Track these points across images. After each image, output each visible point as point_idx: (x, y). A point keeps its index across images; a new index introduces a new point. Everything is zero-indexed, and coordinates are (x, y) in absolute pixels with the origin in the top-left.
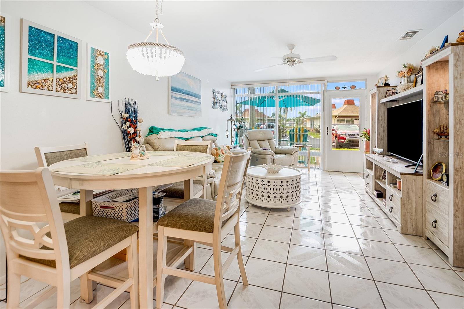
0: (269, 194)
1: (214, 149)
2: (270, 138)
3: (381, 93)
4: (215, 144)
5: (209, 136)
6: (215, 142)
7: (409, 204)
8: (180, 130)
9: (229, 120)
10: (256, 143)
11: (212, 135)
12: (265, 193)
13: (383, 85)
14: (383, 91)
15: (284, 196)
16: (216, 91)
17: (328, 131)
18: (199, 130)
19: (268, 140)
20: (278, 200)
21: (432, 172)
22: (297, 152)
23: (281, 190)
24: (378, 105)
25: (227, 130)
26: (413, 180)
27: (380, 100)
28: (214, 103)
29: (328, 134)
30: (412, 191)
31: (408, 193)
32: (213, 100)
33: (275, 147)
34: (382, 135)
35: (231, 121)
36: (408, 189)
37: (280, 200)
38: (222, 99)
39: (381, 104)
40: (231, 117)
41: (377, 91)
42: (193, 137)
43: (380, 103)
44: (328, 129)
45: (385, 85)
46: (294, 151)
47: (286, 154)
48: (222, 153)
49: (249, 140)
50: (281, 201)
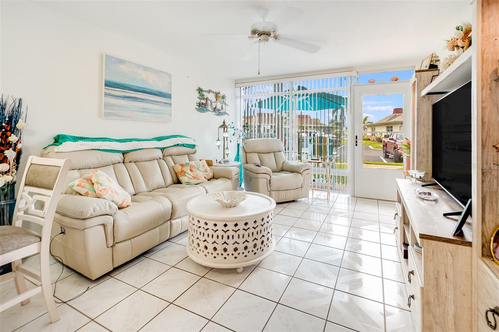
0: (206, 243)
1: (180, 165)
2: (276, 150)
3: (423, 79)
4: (190, 157)
5: (178, 147)
6: (191, 155)
7: (439, 306)
8: (117, 141)
9: (221, 127)
10: (255, 158)
11: (185, 146)
13: (427, 68)
14: (426, 78)
15: (230, 248)
16: (204, 89)
17: (356, 142)
18: (159, 139)
19: (274, 152)
22: (308, 170)
23: (225, 239)
24: (418, 101)
25: (218, 139)
26: (449, 254)
27: (421, 92)
28: (200, 105)
29: (356, 145)
30: (446, 277)
31: (437, 280)
32: (199, 100)
33: (282, 162)
34: (425, 150)
35: (224, 128)
36: (436, 273)
37: (222, 254)
38: (217, 100)
39: (422, 99)
40: (224, 123)
41: (416, 77)
42: (139, 149)
43: (421, 96)
44: (356, 138)
45: (430, 68)
46: (304, 169)
47: (293, 172)
48: (190, 170)
49: (246, 153)
50: (224, 256)
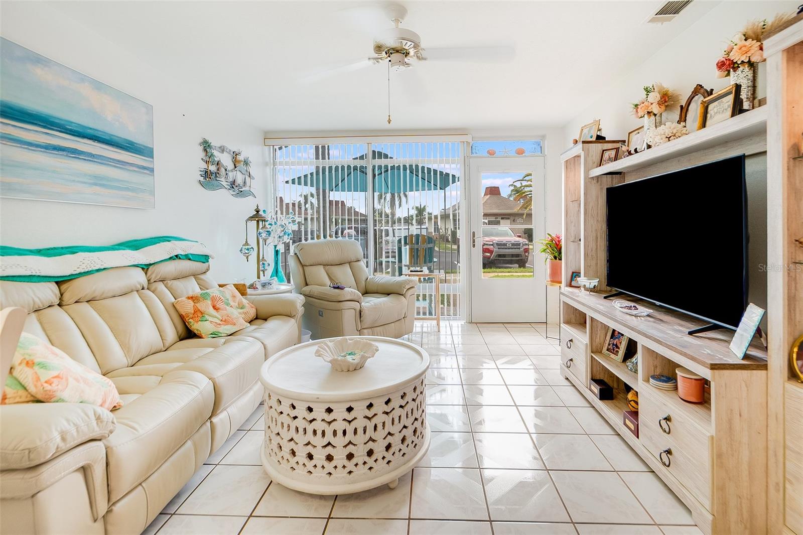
0: (329, 450)
1: (188, 298)
2: (354, 259)
3: (590, 155)
4: (200, 281)
5: (177, 262)
6: (202, 277)
9: (252, 218)
10: (321, 273)
11: (190, 259)
12: (319, 447)
13: (594, 139)
14: (594, 152)
15: (379, 448)
16: (214, 143)
17: (474, 241)
18: (136, 245)
19: (350, 263)
20: (361, 463)
21: (797, 359)
22: (413, 289)
23: (370, 432)
24: (585, 183)
25: (246, 242)
26: (743, 384)
27: (589, 171)
28: (207, 174)
29: (474, 246)
30: (740, 415)
31: (730, 421)
32: (204, 166)
33: (364, 279)
35: (258, 221)
36: (729, 412)
37: (365, 463)
38: (235, 167)
39: (590, 180)
40: (258, 212)
41: (583, 150)
42: (98, 270)
43: (592, 176)
44: (474, 236)
45: (597, 139)
46: (408, 287)
47: (389, 294)
48: (214, 307)
49: (303, 266)
50: (367, 466)
